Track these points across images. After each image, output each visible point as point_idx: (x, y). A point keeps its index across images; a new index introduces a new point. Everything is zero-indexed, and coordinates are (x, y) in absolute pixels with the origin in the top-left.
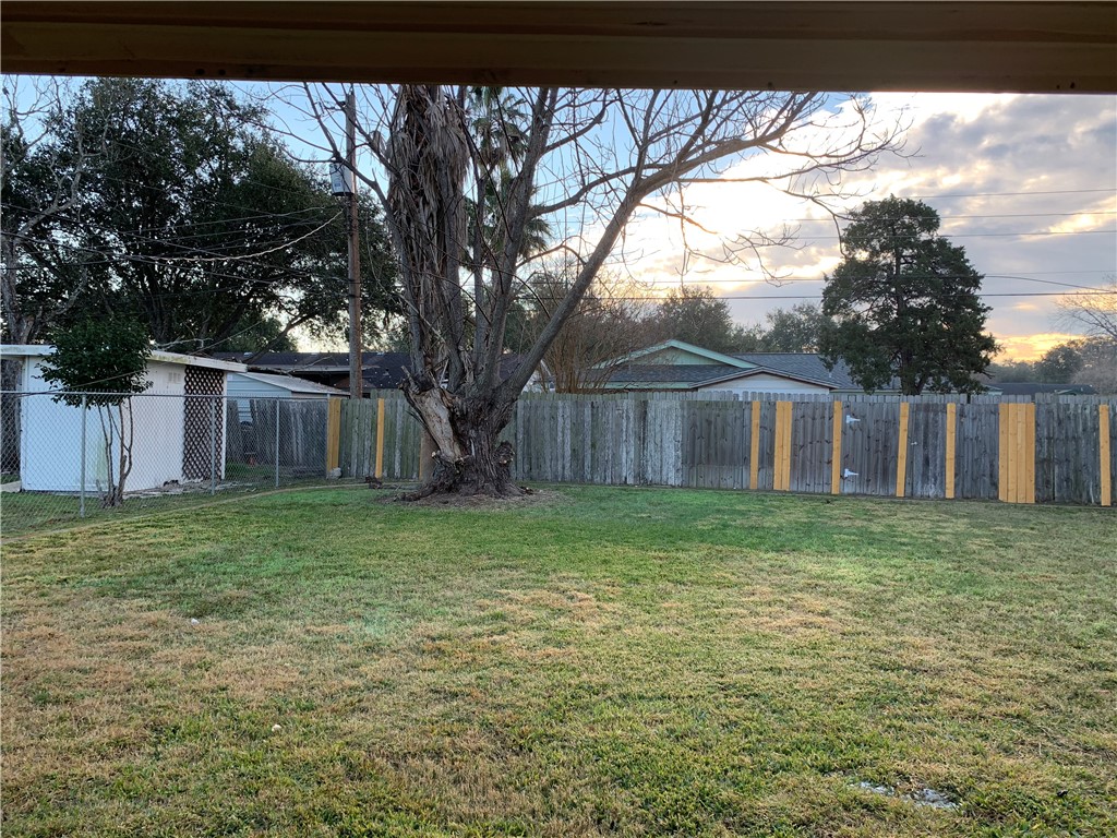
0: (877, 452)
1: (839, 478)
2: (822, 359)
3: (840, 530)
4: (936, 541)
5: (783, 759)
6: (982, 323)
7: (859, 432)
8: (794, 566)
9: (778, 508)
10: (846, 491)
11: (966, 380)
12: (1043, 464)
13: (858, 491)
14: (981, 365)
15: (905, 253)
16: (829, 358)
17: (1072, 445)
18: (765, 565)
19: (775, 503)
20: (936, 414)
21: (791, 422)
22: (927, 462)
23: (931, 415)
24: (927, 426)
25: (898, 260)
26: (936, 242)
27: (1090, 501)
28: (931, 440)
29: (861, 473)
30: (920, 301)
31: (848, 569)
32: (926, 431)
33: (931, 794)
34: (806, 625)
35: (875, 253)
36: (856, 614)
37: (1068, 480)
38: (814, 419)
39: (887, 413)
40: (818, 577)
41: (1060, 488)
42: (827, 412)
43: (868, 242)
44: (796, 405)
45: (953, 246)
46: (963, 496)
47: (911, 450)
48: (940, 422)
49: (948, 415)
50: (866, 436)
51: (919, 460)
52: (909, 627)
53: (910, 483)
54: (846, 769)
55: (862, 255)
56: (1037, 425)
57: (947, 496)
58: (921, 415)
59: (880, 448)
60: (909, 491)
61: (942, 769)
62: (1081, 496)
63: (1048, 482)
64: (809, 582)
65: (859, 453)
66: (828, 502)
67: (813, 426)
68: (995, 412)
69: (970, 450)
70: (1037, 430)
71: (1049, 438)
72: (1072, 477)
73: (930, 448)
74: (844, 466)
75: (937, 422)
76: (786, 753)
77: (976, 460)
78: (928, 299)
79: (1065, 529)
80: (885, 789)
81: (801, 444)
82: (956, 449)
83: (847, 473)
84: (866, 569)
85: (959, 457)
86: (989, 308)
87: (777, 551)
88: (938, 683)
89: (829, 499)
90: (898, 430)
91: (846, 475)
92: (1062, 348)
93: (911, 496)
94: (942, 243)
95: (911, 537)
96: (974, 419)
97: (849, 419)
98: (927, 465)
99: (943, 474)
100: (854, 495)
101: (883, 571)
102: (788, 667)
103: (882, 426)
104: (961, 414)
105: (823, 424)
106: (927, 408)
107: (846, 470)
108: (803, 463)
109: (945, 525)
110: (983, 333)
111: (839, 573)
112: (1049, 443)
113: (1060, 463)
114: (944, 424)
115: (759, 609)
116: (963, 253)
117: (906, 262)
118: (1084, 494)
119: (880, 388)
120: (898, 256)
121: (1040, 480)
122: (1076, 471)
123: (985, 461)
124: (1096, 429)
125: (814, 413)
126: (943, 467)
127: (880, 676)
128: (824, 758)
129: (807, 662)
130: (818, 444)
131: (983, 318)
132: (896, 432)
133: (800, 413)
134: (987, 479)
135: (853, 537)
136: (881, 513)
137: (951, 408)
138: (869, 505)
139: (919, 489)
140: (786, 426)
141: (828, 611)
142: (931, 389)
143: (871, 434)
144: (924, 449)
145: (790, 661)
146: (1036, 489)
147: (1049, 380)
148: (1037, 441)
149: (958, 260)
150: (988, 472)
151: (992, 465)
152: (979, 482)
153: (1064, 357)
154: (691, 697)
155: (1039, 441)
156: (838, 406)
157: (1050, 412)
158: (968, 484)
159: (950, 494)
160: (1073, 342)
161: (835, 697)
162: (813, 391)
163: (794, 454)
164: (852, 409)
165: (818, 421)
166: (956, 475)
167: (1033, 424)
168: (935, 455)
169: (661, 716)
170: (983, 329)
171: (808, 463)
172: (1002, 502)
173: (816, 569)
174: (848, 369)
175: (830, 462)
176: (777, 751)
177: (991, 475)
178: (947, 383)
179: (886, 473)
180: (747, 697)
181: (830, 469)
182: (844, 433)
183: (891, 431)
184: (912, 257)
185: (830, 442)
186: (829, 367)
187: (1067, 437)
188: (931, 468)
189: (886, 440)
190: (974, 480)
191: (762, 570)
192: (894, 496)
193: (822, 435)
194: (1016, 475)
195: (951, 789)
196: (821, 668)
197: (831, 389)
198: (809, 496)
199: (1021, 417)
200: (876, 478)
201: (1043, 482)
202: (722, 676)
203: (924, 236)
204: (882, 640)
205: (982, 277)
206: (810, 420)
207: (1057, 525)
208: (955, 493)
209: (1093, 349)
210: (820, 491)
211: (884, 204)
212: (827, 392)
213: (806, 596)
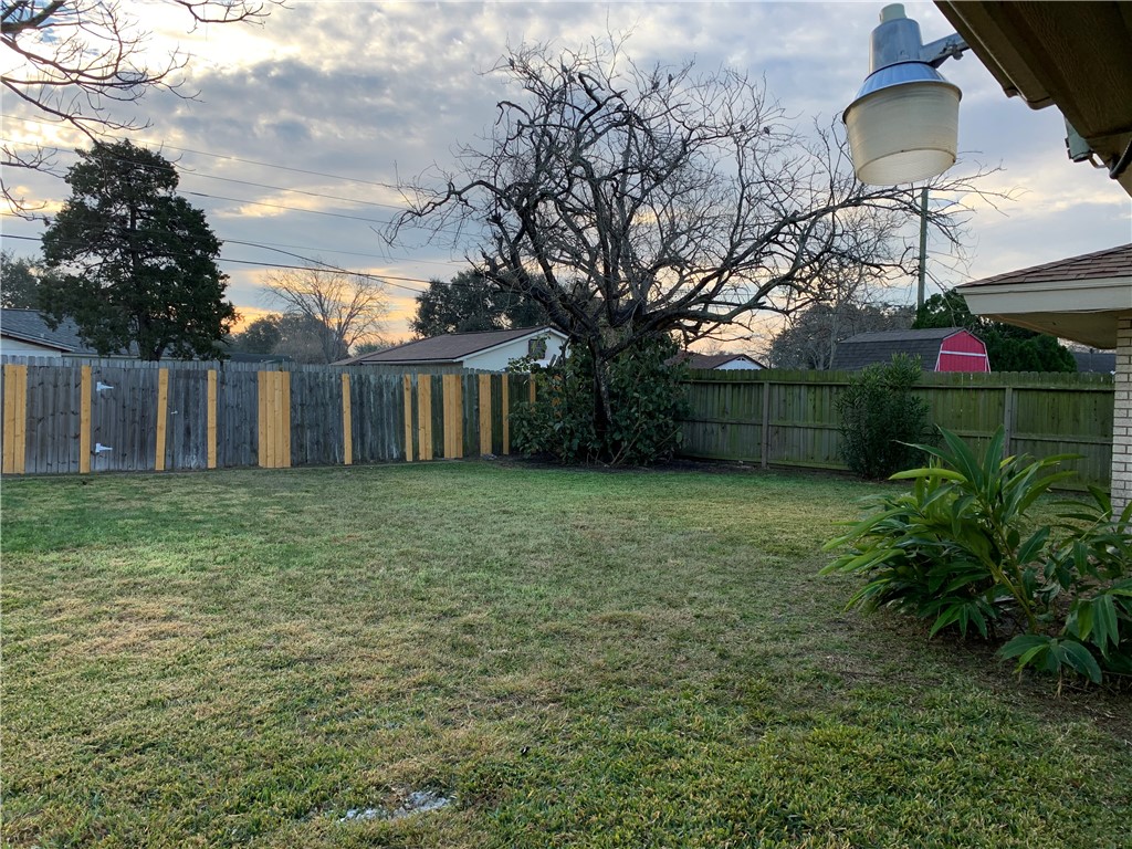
0: (133, 422)
1: (88, 453)
2: (42, 317)
3: (122, 515)
4: (231, 514)
5: (247, 819)
6: (223, 290)
7: (112, 402)
8: (93, 567)
9: (25, 495)
10: (98, 468)
11: (210, 348)
12: (297, 429)
13: (112, 467)
14: (218, 333)
15: (142, 207)
16: (51, 316)
17: (321, 410)
18: (53, 569)
19: (17, 490)
20: (197, 382)
21: (25, 388)
22: (188, 432)
23: (192, 383)
24: (187, 394)
25: (133, 213)
26: (175, 201)
27: (335, 461)
28: (192, 409)
29: (115, 448)
30: (155, 261)
31: (159, 559)
32: (187, 399)
33: (419, 796)
34: (155, 636)
35: (105, 202)
36: (203, 610)
37: (318, 443)
38: (56, 386)
39: (144, 381)
40: (131, 573)
41: (312, 450)
42: (73, 377)
43: (100, 188)
44: (32, 369)
45: (194, 207)
46: (225, 464)
47: (171, 420)
48: (201, 389)
49: (209, 382)
50: (120, 404)
51: (181, 430)
52: (271, 614)
53: (170, 455)
54: (321, 803)
55: (92, 202)
56: (292, 392)
57: (209, 467)
58: (182, 382)
59: (137, 418)
60: (169, 462)
61: (414, 764)
62: (329, 457)
63: (302, 446)
64: (125, 581)
65: (113, 425)
66: (84, 483)
67: (55, 394)
68: (255, 380)
69: (232, 419)
70: (291, 397)
71: (302, 405)
72: (322, 440)
73: (192, 416)
74: (95, 440)
75: (197, 389)
76: (239, 809)
77: (237, 428)
78: (165, 259)
79: (333, 488)
80: (375, 811)
81: (40, 416)
82: (217, 417)
83: (99, 448)
84: (182, 555)
85: (220, 426)
86: (226, 276)
87: (58, 550)
88: (341, 670)
89: (85, 480)
90: (157, 399)
91: (97, 451)
92: (263, 321)
93: (171, 470)
94: (181, 202)
95: (203, 513)
96: (235, 386)
97: (100, 387)
98: (187, 434)
99: (205, 444)
100: (108, 472)
101: (200, 555)
102: (170, 695)
103: (139, 395)
104: (222, 382)
105: (67, 392)
106: (188, 374)
107: (98, 445)
108: (43, 439)
109: (228, 496)
110: (223, 301)
111: (151, 565)
112: (302, 410)
113: (310, 427)
114: (205, 391)
115: (82, 628)
116: (204, 216)
117: (142, 217)
118: (332, 457)
119: (117, 352)
120: (134, 210)
121: (295, 444)
122: (325, 435)
123: (246, 429)
124: (340, 396)
125: (56, 379)
126: (205, 436)
127: (281, 677)
128: (293, 799)
129: (188, 684)
130: (62, 417)
131: (224, 286)
132: (155, 399)
133: (37, 379)
134: (248, 447)
135: (141, 521)
136: (153, 490)
137: (212, 375)
138: (135, 483)
139: (181, 459)
140: (19, 396)
141: (172, 613)
142: (173, 355)
143: (127, 402)
144: (185, 419)
145: (168, 687)
146: (292, 453)
147: (251, 351)
148: (292, 407)
149: (198, 223)
150: (248, 440)
151: (252, 432)
152: (240, 450)
153: (264, 330)
154: (59, 777)
155: (293, 407)
156: (86, 371)
157: (302, 380)
158: (229, 454)
159: (212, 464)
160: (271, 317)
161: (250, 718)
162: (46, 354)
163: (30, 428)
164: (104, 376)
165: (61, 388)
166: (218, 444)
167: (289, 391)
168: (196, 424)
169: (33, 821)
170: (224, 296)
171: (50, 439)
172: (261, 468)
173: (122, 564)
174: (76, 328)
175: (77, 437)
176: (228, 811)
177: (252, 443)
178: (190, 349)
179: (145, 446)
180: (141, 751)
181: (78, 444)
182: (94, 402)
183: (150, 400)
184: (150, 213)
185: (77, 414)
186: (52, 326)
187: (317, 404)
188: (193, 438)
189: (143, 411)
190: (236, 448)
191: (53, 578)
192: (153, 470)
193: (67, 405)
194: (274, 442)
195: (436, 783)
196: (209, 685)
197: (63, 351)
198: (57, 479)
199: (278, 384)
200: (133, 452)
201: (297, 446)
202: (87, 733)
203: (162, 192)
204: (254, 637)
205: (221, 244)
206: (51, 388)
207: (325, 487)
208: (217, 462)
209: (289, 322)
210: (66, 470)
211: (116, 148)
212: (59, 354)
213: (131, 600)
